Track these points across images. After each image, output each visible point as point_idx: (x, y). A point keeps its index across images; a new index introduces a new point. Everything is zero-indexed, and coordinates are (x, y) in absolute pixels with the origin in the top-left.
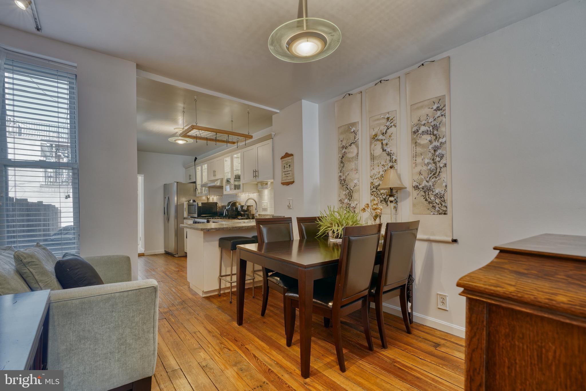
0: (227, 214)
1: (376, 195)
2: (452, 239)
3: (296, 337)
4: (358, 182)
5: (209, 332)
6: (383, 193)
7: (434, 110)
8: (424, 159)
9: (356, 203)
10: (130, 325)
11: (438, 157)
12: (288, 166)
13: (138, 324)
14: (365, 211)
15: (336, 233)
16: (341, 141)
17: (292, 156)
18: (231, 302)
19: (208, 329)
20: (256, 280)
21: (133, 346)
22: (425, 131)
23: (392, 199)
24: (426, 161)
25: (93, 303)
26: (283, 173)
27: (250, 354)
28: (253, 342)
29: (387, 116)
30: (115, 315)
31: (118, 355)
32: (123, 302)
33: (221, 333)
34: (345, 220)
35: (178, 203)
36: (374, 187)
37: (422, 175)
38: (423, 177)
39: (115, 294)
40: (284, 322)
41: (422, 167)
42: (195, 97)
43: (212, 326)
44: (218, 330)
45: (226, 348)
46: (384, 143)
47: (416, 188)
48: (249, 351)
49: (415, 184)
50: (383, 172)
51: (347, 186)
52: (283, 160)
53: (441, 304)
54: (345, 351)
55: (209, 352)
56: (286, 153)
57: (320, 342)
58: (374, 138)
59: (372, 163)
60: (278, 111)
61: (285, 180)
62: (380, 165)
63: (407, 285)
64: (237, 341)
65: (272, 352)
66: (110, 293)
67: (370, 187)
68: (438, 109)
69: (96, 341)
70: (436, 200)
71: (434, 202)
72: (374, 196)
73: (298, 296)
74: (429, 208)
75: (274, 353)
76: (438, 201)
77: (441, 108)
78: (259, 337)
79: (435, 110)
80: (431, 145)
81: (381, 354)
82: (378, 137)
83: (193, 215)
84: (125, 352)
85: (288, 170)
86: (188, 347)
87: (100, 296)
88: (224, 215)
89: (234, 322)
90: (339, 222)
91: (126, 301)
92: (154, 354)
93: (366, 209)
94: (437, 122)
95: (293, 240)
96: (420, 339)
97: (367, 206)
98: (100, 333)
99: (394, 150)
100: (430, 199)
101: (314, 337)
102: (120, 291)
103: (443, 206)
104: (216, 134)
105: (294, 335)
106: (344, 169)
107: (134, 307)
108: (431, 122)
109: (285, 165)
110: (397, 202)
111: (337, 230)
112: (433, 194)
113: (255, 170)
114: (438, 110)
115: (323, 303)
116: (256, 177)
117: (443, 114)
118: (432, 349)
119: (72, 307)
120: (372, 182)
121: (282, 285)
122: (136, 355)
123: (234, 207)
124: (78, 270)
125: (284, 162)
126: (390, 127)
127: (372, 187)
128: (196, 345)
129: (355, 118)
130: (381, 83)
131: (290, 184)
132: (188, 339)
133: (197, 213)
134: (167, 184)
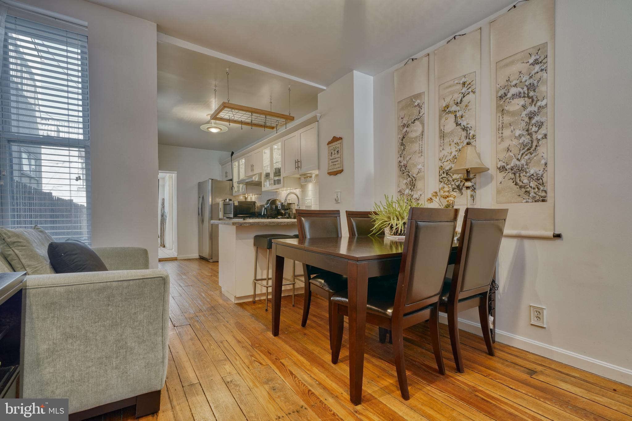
0: (265, 213)
1: (446, 182)
2: (554, 234)
3: (344, 353)
4: (423, 168)
5: (239, 342)
6: (456, 179)
7: (530, 65)
8: (514, 130)
9: (419, 193)
10: (132, 323)
11: (536, 126)
12: (336, 152)
13: (142, 323)
14: (432, 202)
15: (394, 228)
16: (402, 118)
17: (341, 140)
18: (267, 309)
19: (238, 338)
20: (297, 286)
21: (135, 351)
22: (517, 94)
23: (468, 184)
24: (517, 133)
25: (83, 293)
26: (330, 161)
27: (286, 370)
28: (290, 356)
29: (463, 80)
30: (111, 309)
31: (116, 361)
32: (121, 294)
33: (252, 344)
34: (406, 212)
35: (213, 203)
36: (444, 172)
37: (511, 151)
38: (512, 155)
39: (112, 283)
40: (329, 335)
41: (512, 140)
42: (227, 69)
43: (242, 335)
44: (249, 341)
45: (257, 361)
46: (458, 115)
47: (502, 169)
48: (285, 366)
49: (500, 164)
50: (457, 153)
51: (409, 173)
52: (330, 145)
53: (536, 319)
54: (408, 373)
55: (236, 365)
56: (334, 137)
57: (374, 360)
58: (446, 110)
59: (442, 142)
60: (325, 88)
61: (333, 169)
62: (453, 144)
63: (489, 293)
64: (271, 354)
65: (314, 369)
66: (106, 281)
67: (439, 172)
68: (536, 62)
69: (88, 342)
70: (531, 182)
71: (528, 186)
72: (444, 183)
73: (347, 300)
74: (520, 194)
75: (316, 370)
76: (533, 184)
77: (540, 60)
78: (298, 351)
79: (533, 64)
80: (525, 111)
81: (455, 379)
82: (450, 108)
83: (229, 215)
84: (125, 357)
85: (335, 157)
86: (212, 358)
87: (92, 285)
88: (262, 214)
89: (268, 332)
90: (399, 215)
91: (126, 294)
92: (163, 362)
93: (434, 198)
94: (535, 80)
95: (341, 237)
96: (507, 363)
97: (435, 194)
98: (92, 331)
99: (472, 123)
100: (522, 182)
101: (367, 353)
102: (118, 280)
103: (541, 190)
104: (252, 115)
105: (341, 351)
106: (405, 152)
107: (136, 301)
108: (526, 81)
109: (333, 151)
110: (474, 189)
111: (397, 225)
112: (526, 176)
113: (298, 160)
114: (536, 64)
115: (380, 310)
116: (298, 169)
117: (544, 67)
118: (525, 377)
119: (54, 296)
120: (441, 166)
121: (327, 289)
122: (139, 362)
123: (274, 206)
124: (76, 256)
125: (332, 148)
126: (468, 94)
127: (441, 172)
128: (221, 356)
129: (420, 86)
130: (455, 39)
131: (339, 173)
132: (213, 349)
133: (233, 213)
134: (202, 182)
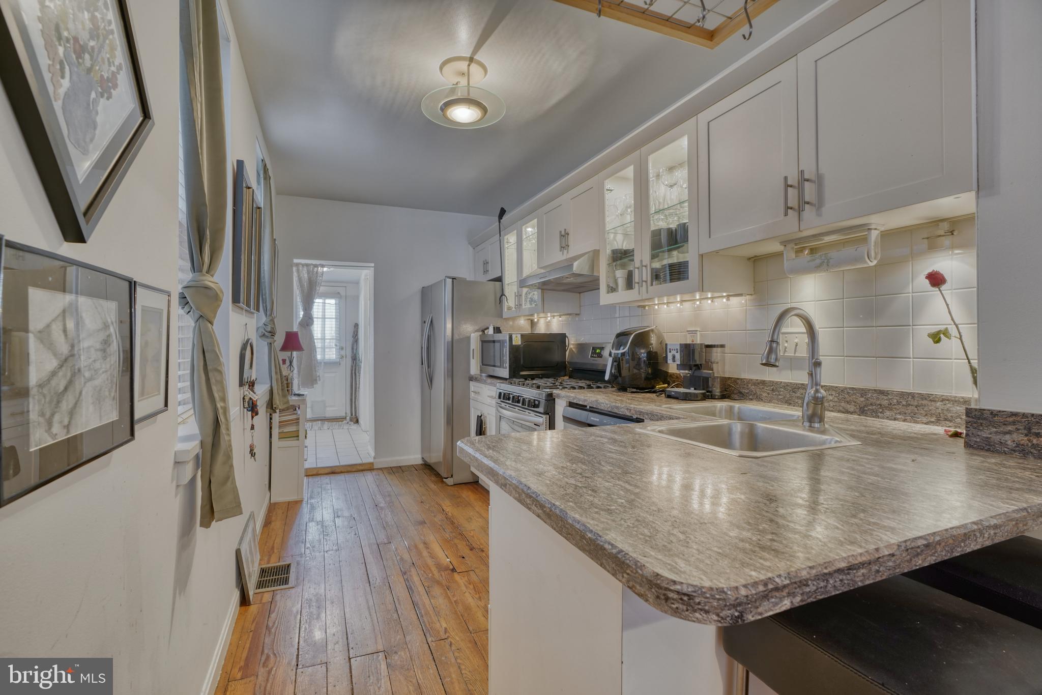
35: (456, 337)
83: (494, 371)
88: (608, 379)
116: (798, 212)
123: (643, 351)
133: (508, 365)
134: (428, 287)
